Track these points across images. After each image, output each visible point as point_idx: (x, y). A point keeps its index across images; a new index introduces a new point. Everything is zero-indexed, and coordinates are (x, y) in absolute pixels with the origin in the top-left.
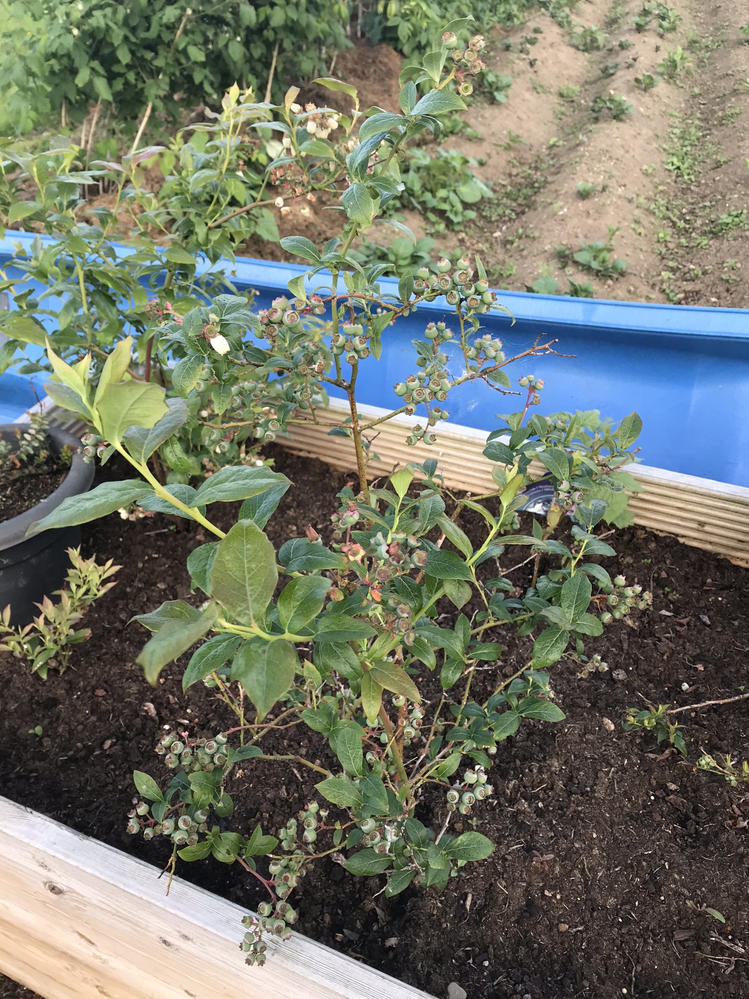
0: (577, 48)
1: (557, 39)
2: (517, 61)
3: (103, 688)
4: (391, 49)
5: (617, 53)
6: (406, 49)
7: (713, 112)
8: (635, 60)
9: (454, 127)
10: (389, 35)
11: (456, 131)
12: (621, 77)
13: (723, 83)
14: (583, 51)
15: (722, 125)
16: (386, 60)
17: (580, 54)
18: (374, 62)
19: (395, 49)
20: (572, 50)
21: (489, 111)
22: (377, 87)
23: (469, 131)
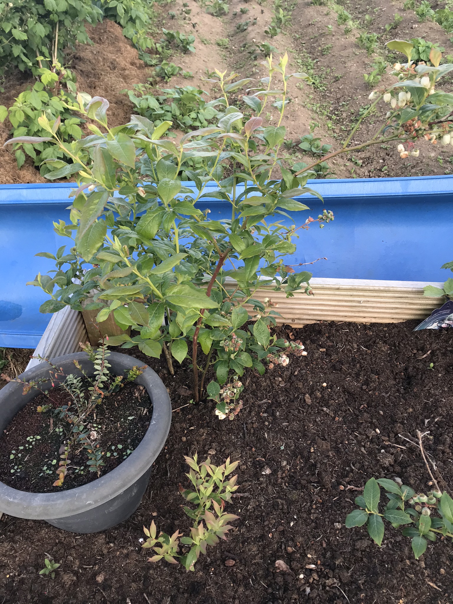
0: (212, 15)
1: (198, 10)
2: (185, 25)
3: (230, 558)
4: (113, 22)
5: (240, 16)
6: (122, 22)
7: (314, 48)
8: (255, 19)
9: (173, 70)
10: (110, 13)
11: (175, 73)
12: (253, 30)
13: (310, 30)
14: (216, 16)
15: (323, 55)
16: (112, 30)
17: (215, 18)
18: (105, 32)
19: (116, 22)
20: (210, 16)
21: (187, 58)
22: (111, 48)
23: (184, 72)
